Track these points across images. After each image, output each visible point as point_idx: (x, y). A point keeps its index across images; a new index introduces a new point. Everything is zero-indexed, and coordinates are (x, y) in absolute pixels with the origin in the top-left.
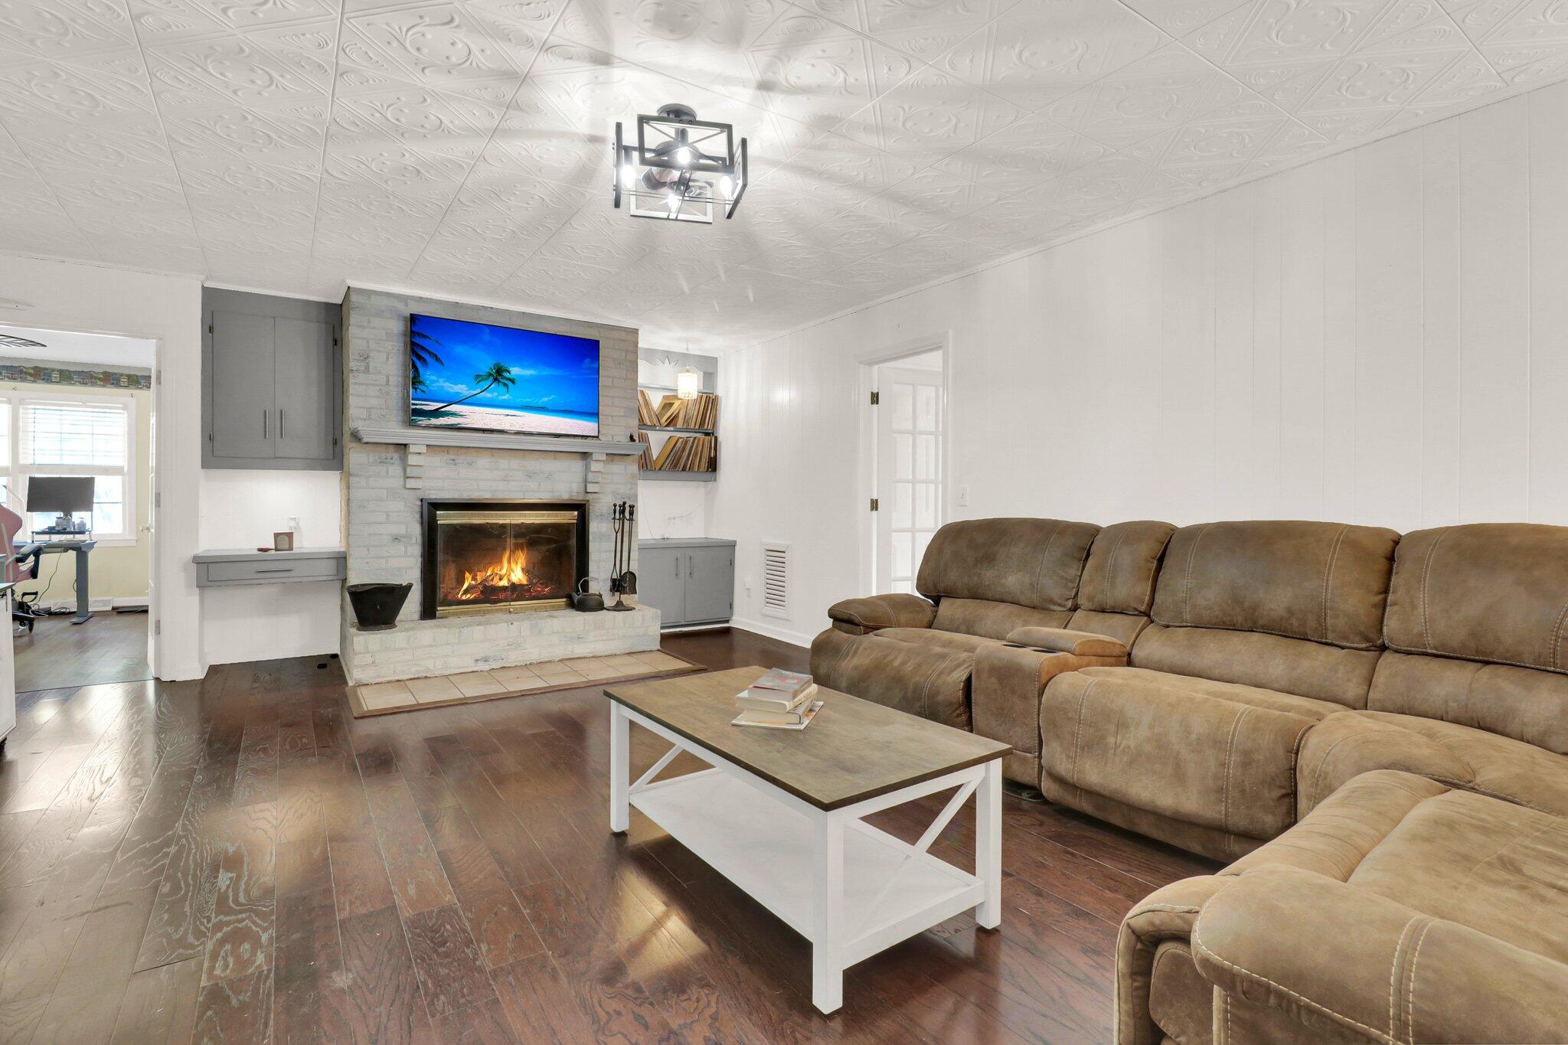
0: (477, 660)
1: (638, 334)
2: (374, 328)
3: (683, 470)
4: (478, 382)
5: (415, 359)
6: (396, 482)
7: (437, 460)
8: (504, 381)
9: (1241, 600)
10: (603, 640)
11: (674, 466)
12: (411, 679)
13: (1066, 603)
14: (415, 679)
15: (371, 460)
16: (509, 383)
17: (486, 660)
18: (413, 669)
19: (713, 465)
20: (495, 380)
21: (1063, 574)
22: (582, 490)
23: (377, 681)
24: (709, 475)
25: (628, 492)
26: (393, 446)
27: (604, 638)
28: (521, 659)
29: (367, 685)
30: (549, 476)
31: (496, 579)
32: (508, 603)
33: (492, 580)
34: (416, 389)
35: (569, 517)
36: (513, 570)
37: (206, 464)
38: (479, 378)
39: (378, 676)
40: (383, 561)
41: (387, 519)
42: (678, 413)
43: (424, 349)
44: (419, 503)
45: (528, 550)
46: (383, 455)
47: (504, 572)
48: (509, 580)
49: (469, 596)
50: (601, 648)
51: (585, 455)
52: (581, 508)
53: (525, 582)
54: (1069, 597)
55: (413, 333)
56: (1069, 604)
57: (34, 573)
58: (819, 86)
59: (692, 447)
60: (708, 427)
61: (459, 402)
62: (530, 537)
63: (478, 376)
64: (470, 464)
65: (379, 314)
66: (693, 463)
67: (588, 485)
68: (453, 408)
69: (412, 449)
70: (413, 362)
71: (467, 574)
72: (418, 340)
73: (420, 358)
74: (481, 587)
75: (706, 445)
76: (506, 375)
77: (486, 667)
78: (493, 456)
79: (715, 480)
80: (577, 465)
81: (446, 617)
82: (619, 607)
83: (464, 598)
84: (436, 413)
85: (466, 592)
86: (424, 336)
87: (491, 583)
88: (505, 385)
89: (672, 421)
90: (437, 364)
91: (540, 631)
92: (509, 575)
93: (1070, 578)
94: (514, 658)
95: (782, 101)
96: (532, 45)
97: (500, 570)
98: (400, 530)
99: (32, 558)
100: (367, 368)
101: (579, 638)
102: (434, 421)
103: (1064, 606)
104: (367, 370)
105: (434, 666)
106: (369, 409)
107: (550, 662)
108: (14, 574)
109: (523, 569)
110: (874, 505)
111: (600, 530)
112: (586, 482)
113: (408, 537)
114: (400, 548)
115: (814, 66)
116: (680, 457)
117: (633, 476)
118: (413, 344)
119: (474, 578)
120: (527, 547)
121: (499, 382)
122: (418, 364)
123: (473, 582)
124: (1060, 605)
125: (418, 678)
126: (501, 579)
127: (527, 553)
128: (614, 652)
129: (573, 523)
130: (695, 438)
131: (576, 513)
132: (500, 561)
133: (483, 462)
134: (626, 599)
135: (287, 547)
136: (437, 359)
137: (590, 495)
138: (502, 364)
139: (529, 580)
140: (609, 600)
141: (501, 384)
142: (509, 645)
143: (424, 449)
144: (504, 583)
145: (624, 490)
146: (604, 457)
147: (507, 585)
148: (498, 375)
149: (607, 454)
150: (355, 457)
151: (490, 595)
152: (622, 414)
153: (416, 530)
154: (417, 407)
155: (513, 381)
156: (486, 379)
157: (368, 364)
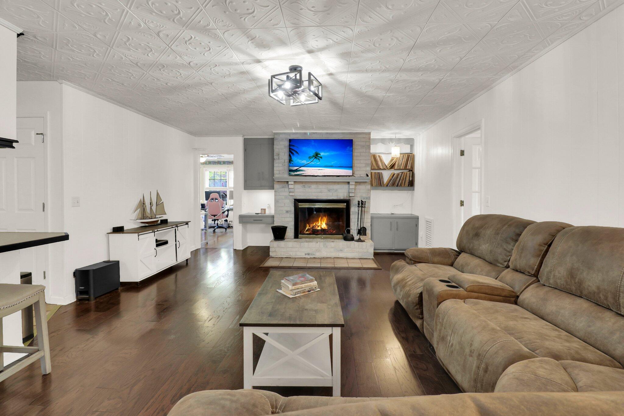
0: (306, 254)
1: (370, 134)
2: (280, 145)
3: (397, 186)
4: (310, 159)
5: (290, 153)
6: (287, 194)
7: (298, 186)
8: (318, 158)
9: (575, 277)
10: (350, 252)
11: (393, 185)
12: (285, 258)
13: (504, 263)
14: (287, 258)
15: (280, 186)
16: (320, 158)
17: (309, 254)
18: (286, 255)
19: (411, 184)
20: (316, 158)
21: (506, 248)
22: (348, 196)
23: (276, 257)
24: (410, 188)
25: (366, 196)
26: (286, 182)
27: (351, 251)
28: (320, 255)
29: (273, 257)
30: (336, 190)
31: (317, 227)
32: (321, 235)
33: (315, 227)
34: (290, 163)
35: (343, 206)
36: (322, 224)
37: (245, 189)
38: (310, 158)
39: (276, 255)
40: (283, 219)
41: (285, 205)
42: (396, 162)
43: (293, 150)
44: (294, 200)
45: (327, 217)
46: (283, 185)
47: (319, 224)
48: (321, 227)
49: (308, 232)
50: (350, 255)
51: (349, 183)
52: (347, 202)
53: (326, 228)
54: (506, 260)
55: (290, 145)
56: (506, 263)
57: (227, 216)
58: (327, 46)
59: (401, 177)
60: (409, 167)
61: (303, 166)
62: (328, 212)
63: (310, 157)
64: (309, 187)
65: (282, 140)
66: (402, 183)
67: (350, 194)
68: (302, 168)
69: (289, 183)
70: (290, 154)
71: (307, 225)
72: (292, 147)
73: (292, 153)
74: (311, 229)
75: (408, 175)
76: (319, 156)
77: (309, 257)
78: (317, 184)
79: (414, 190)
80: (346, 186)
81: (302, 238)
82: (359, 240)
83: (306, 233)
84: (296, 170)
85: (307, 231)
86: (293, 146)
87: (315, 228)
88: (319, 159)
89: (392, 167)
90: (297, 154)
91: (327, 246)
92: (321, 225)
93: (508, 250)
94: (318, 255)
95: (321, 53)
96: (239, 64)
97: (318, 224)
98: (288, 209)
99: (227, 212)
100: (279, 158)
101: (341, 250)
102: (296, 173)
103: (503, 265)
104: (279, 159)
105: (293, 254)
106: (279, 171)
107: (330, 258)
108: (222, 217)
109: (326, 224)
110: (462, 203)
111: (354, 210)
112: (349, 193)
113: (290, 211)
114: (288, 215)
115: (317, 41)
116: (396, 181)
117: (368, 190)
118: (290, 149)
119: (310, 226)
120: (327, 216)
121: (317, 158)
122: (291, 155)
123: (309, 228)
124: (501, 264)
125: (288, 258)
126: (318, 227)
127: (327, 218)
128: (354, 257)
129: (344, 208)
130: (402, 173)
131: (346, 204)
132: (318, 221)
133: (313, 186)
134: (362, 238)
135: (263, 213)
136: (297, 153)
137: (351, 197)
138: (318, 152)
139: (328, 227)
140: (356, 237)
141: (317, 159)
142: (316, 250)
143: (293, 183)
144: (319, 228)
145: (365, 195)
146: (354, 183)
147: (320, 229)
148: (316, 156)
149: (355, 182)
150: (276, 186)
151: (315, 232)
152: (364, 166)
153: (293, 209)
154: (291, 169)
155: (321, 158)
156: (312, 158)
157: (279, 156)
